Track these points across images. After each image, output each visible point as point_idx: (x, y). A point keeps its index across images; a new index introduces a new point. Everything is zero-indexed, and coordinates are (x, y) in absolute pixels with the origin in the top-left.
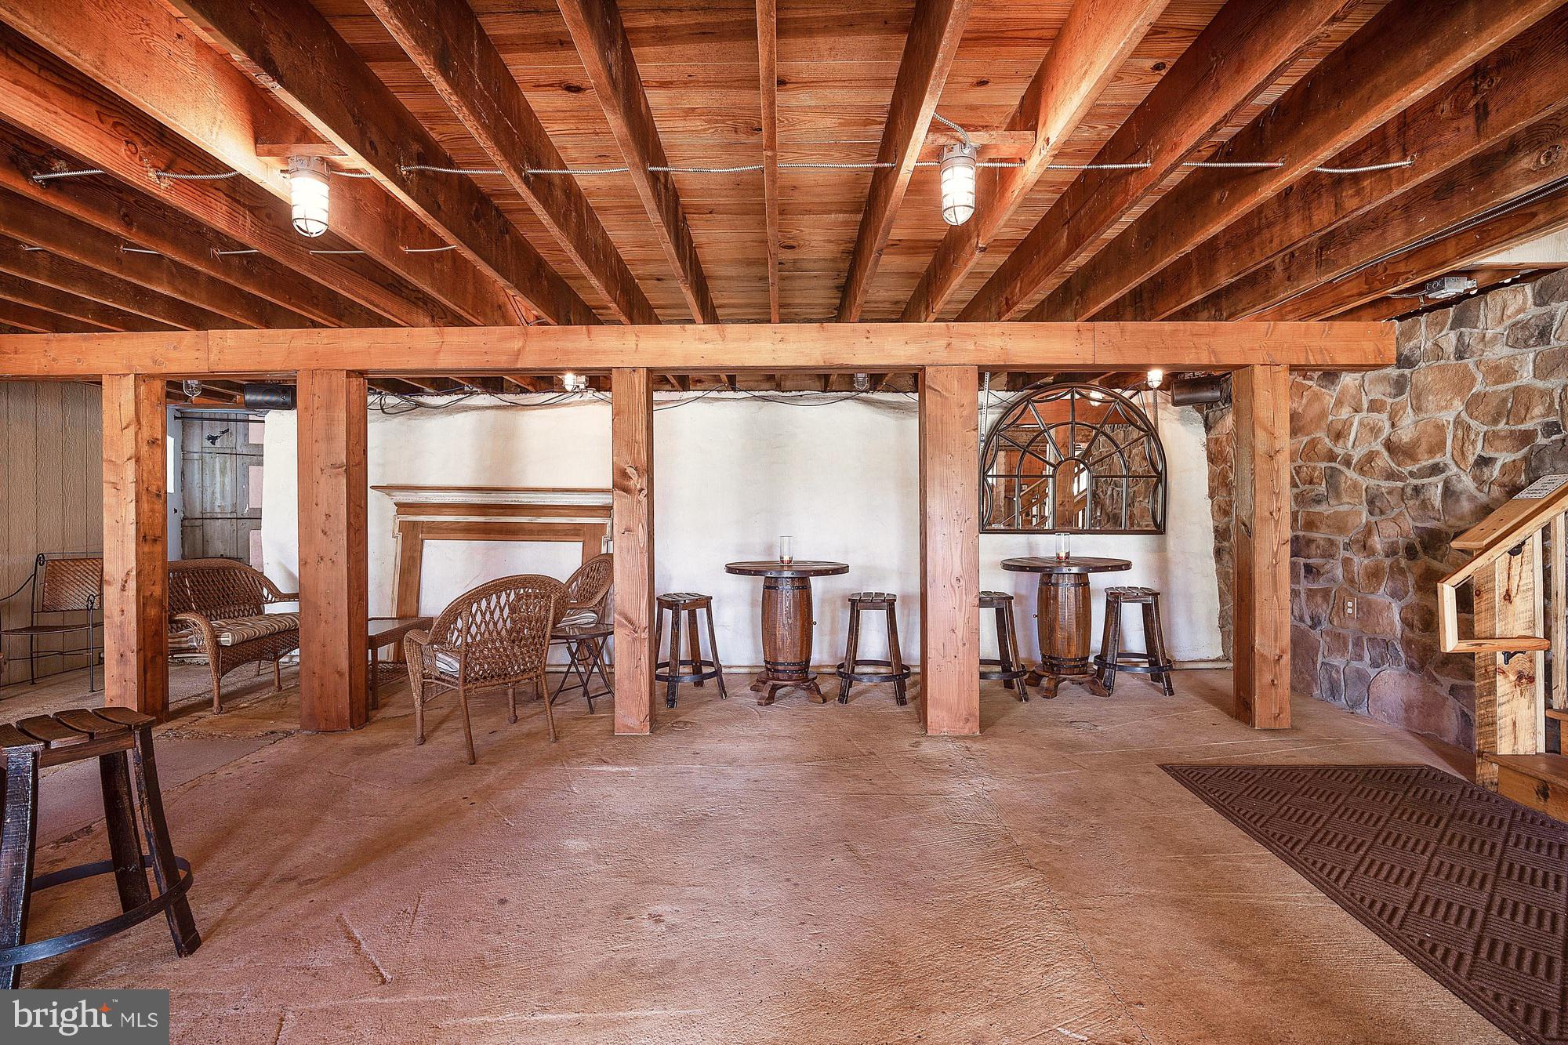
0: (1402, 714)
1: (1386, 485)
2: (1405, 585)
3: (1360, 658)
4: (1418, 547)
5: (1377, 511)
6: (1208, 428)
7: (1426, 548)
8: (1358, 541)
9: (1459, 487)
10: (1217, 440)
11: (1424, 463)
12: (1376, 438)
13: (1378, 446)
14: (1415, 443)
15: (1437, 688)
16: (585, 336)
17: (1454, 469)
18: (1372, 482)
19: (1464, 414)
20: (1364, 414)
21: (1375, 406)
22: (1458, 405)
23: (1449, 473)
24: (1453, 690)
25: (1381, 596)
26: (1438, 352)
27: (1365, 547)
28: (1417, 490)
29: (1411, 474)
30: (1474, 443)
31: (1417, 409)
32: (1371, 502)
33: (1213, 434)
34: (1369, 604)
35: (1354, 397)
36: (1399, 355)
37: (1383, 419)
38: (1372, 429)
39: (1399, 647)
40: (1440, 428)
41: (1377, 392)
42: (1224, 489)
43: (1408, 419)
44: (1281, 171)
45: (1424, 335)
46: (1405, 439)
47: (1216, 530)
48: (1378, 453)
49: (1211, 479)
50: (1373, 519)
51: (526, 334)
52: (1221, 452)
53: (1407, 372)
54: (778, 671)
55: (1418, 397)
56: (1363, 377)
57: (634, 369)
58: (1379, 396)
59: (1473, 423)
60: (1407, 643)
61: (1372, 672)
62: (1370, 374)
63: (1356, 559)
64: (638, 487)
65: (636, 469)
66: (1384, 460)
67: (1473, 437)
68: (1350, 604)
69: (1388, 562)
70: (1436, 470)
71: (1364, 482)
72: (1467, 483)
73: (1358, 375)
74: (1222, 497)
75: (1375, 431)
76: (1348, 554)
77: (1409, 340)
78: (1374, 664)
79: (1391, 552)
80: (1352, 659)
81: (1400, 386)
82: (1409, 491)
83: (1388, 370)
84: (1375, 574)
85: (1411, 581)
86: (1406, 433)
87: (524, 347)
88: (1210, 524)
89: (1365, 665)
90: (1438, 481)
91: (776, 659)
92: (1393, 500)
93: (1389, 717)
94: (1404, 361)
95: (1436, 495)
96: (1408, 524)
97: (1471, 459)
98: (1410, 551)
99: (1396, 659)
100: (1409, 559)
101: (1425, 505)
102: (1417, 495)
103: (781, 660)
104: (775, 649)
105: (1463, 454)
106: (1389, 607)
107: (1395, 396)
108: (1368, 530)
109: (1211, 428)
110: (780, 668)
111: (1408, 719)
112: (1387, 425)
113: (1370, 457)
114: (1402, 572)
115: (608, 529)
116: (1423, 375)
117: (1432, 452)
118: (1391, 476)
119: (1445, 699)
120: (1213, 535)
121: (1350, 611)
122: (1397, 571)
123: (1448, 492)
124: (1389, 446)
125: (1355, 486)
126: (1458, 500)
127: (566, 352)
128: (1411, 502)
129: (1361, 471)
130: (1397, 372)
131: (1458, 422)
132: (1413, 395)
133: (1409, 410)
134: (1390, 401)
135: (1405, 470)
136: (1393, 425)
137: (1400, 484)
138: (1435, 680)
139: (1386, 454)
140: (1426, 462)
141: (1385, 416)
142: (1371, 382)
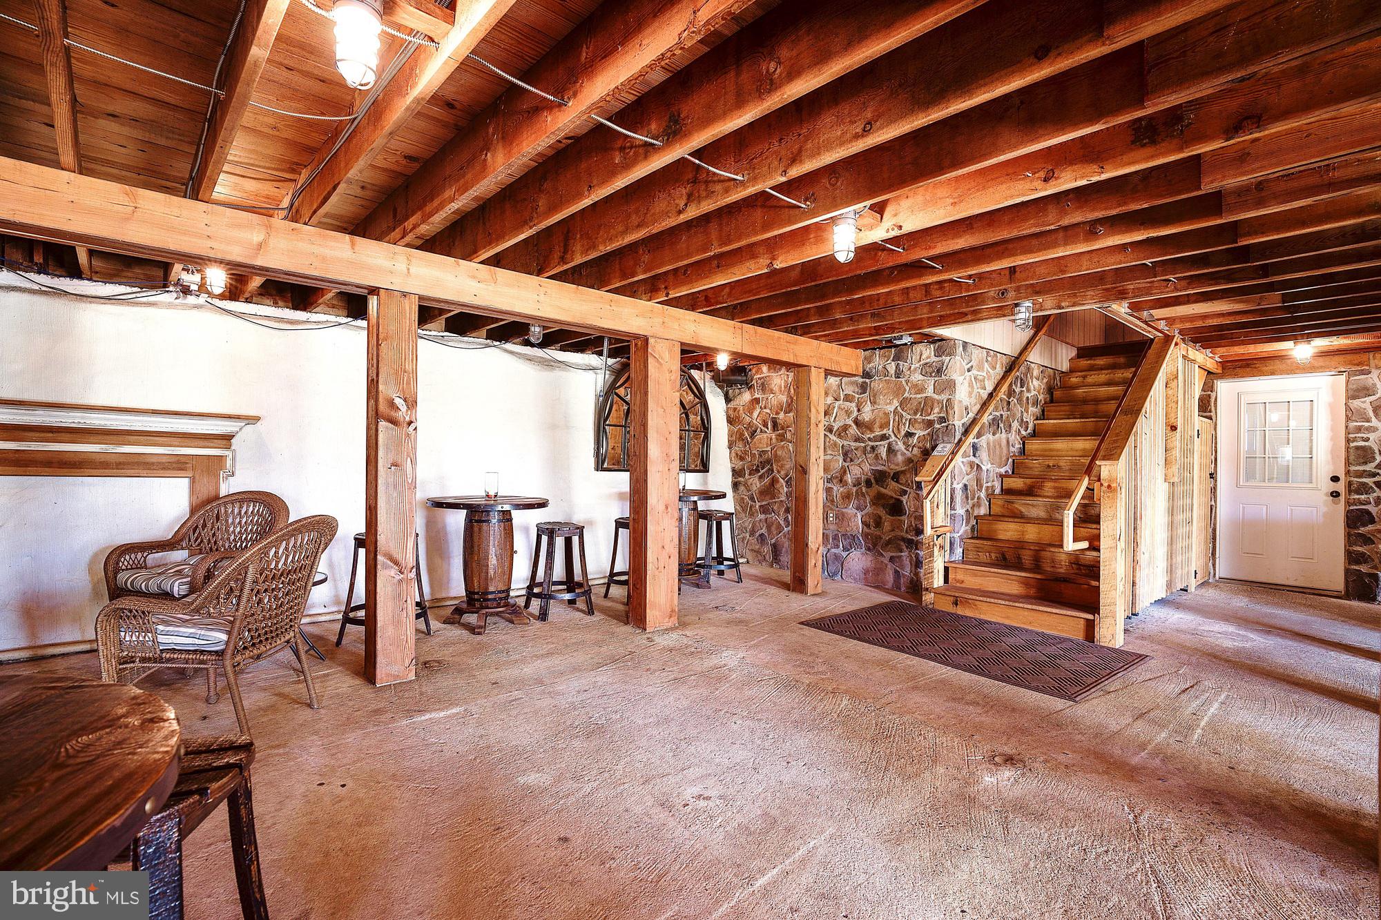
0: (862, 576)
1: (853, 444)
2: (865, 502)
3: (838, 547)
4: (873, 481)
5: (849, 459)
6: (728, 399)
7: (877, 482)
8: (837, 477)
9: (897, 448)
10: (735, 409)
11: (877, 433)
12: (849, 417)
13: (849, 422)
14: (872, 422)
15: (883, 559)
16: (349, 247)
17: (894, 438)
18: (846, 443)
19: (899, 408)
20: (841, 402)
21: (848, 398)
22: (896, 403)
23: (891, 440)
24: (892, 559)
25: (851, 510)
26: (886, 373)
27: (841, 481)
28: (873, 448)
29: (870, 439)
30: (904, 424)
31: (873, 403)
32: (845, 454)
33: (731, 405)
34: (843, 514)
35: (835, 391)
36: (864, 371)
37: (853, 406)
38: (846, 411)
39: (860, 538)
40: (886, 414)
41: (849, 390)
42: (741, 442)
43: (867, 408)
44: (940, 272)
45: (878, 361)
46: (867, 419)
47: (733, 470)
48: (850, 426)
49: (730, 435)
50: (846, 464)
51: (269, 227)
52: (738, 418)
53: (867, 380)
54: (489, 600)
55: (875, 396)
56: (841, 380)
57: (405, 294)
58: (851, 393)
59: (904, 414)
60: (865, 535)
61: (844, 554)
62: (845, 380)
63: (835, 488)
64: (407, 419)
65: (405, 400)
66: (854, 430)
67: (904, 421)
68: (831, 515)
69: (855, 489)
70: (884, 437)
71: (840, 442)
72: (900, 446)
73: (838, 379)
74: (739, 447)
75: (848, 413)
76: (829, 485)
77: (869, 363)
78: (845, 549)
79: (857, 483)
80: (832, 548)
81: (863, 388)
82: (868, 448)
83: (856, 378)
84: (847, 497)
85: (868, 500)
86: (867, 415)
87: (264, 240)
88: (729, 466)
89: (839, 551)
90: (885, 443)
91: (487, 588)
92: (859, 453)
93: (855, 579)
94: (867, 375)
95: (883, 452)
96: (867, 467)
97: (903, 433)
98: (868, 483)
99: (859, 546)
100: (867, 488)
101: (877, 457)
102: (874, 451)
103: (491, 589)
104: (486, 579)
105: (899, 429)
106: (855, 515)
107: (861, 394)
108: (844, 471)
109: (731, 400)
110: (490, 597)
111: (866, 579)
112: (856, 409)
113: (845, 428)
114: (863, 495)
115: (229, 463)
116: (876, 384)
117: (882, 427)
118: (857, 440)
119: (886, 565)
120: (731, 474)
121: (831, 519)
122: (860, 494)
123: (890, 450)
124: (856, 422)
125: (835, 444)
126: (896, 455)
127: (324, 259)
128: (870, 455)
129: (839, 436)
130: (861, 380)
131: (895, 411)
132: (872, 395)
133: (868, 402)
134: (857, 396)
135: (866, 436)
136: (859, 410)
137: (863, 445)
138: (882, 554)
139: (855, 427)
140: (878, 433)
141: (854, 405)
142: (846, 384)
